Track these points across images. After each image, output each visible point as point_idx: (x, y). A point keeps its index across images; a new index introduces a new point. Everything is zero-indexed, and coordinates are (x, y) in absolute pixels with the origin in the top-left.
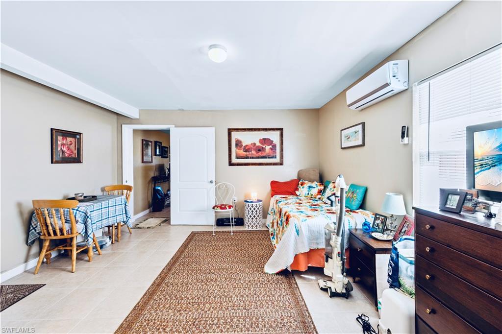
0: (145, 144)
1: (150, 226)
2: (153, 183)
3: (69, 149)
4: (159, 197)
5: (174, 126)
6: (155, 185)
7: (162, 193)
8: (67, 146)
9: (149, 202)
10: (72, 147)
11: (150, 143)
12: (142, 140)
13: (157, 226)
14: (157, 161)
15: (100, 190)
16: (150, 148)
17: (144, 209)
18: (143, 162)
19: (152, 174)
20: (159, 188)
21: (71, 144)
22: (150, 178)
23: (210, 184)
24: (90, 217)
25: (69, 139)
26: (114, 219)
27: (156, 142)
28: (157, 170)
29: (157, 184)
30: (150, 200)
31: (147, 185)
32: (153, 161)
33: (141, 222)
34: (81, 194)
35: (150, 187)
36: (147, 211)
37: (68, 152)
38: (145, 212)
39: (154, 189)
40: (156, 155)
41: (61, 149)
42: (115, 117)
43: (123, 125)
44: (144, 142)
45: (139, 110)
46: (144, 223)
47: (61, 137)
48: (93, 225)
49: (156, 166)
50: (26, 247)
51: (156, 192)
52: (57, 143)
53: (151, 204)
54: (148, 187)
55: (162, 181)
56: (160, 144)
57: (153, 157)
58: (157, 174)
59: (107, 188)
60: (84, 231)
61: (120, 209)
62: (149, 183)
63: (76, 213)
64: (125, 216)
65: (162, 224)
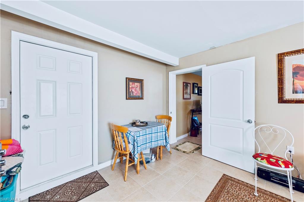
0: (186, 85)
1: (185, 151)
2: (192, 114)
3: (136, 90)
4: (196, 125)
5: (205, 65)
6: (192, 116)
7: (198, 123)
8: (135, 89)
9: (188, 128)
10: (138, 89)
11: (189, 85)
12: (183, 82)
13: (190, 152)
14: (194, 98)
15: (155, 118)
16: (189, 88)
17: (184, 133)
18: (184, 99)
19: (190, 108)
20: (196, 118)
21: (137, 87)
22: (189, 110)
23: (248, 123)
24: (136, 141)
25: (136, 84)
26: (156, 143)
27: (193, 84)
28: (194, 105)
29: (193, 115)
30: (189, 126)
31: (187, 116)
32: (191, 98)
33: (180, 144)
34: (138, 121)
35: (189, 118)
36: (187, 135)
37: (135, 92)
38: (184, 135)
39: (192, 118)
40: (193, 93)
41: (132, 90)
42: (164, 67)
43: (169, 72)
44: (185, 84)
45: (179, 58)
46: (183, 145)
47: (132, 83)
48: (138, 147)
49: (193, 101)
50: (112, 150)
51: (193, 121)
52: (129, 86)
53: (189, 130)
54: (187, 118)
55: (198, 113)
56: (197, 85)
57: (192, 95)
58: (194, 108)
59: (158, 116)
60: (133, 151)
61: (161, 135)
62: (188, 114)
63: (129, 136)
64: (164, 141)
65: (195, 152)
